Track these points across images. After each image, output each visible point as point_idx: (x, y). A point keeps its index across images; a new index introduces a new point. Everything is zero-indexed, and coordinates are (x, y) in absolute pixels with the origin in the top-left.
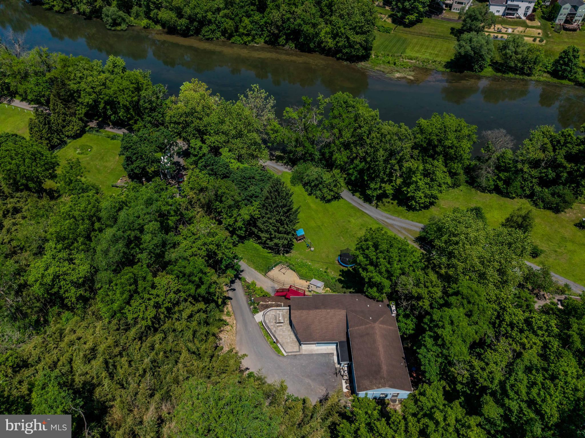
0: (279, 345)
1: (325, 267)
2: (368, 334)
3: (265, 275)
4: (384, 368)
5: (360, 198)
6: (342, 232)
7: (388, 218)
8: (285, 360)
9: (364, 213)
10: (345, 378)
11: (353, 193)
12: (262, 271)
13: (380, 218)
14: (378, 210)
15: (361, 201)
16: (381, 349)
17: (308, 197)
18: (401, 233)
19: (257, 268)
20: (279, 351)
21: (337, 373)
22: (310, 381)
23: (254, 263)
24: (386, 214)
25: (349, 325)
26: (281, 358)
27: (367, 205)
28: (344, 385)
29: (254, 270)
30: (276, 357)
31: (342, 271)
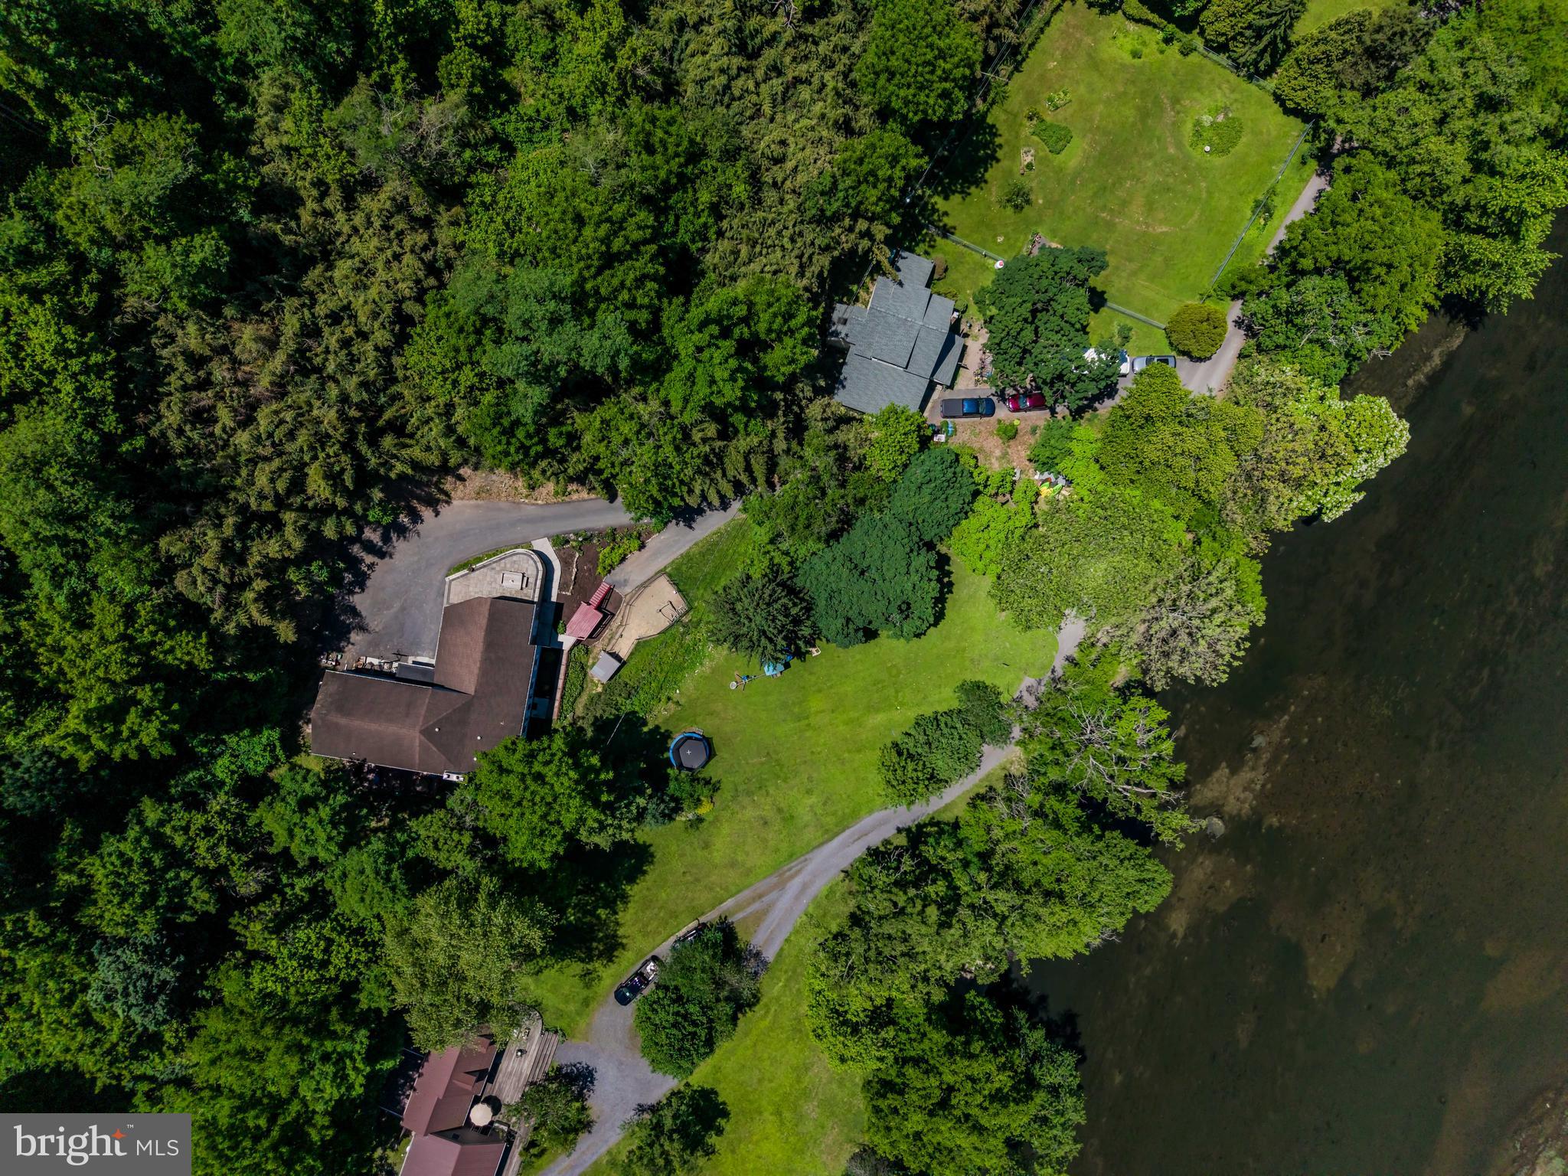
0: (466, 571)
1: (682, 701)
2: (407, 715)
3: (662, 572)
4: (343, 721)
5: (887, 842)
6: (782, 766)
7: (805, 887)
8: (440, 577)
9: (830, 835)
10: (386, 667)
11: (908, 830)
12: (678, 569)
13: (810, 867)
14: (833, 875)
15: (875, 840)
16: (373, 727)
17: (912, 714)
18: (754, 900)
19: (687, 557)
20: (458, 570)
21: (400, 655)
22: (393, 611)
23: (703, 554)
24: (820, 886)
25: (441, 692)
26: (444, 571)
27: (858, 850)
28: (376, 661)
29: (683, 551)
30: (448, 563)
31: (667, 735)
